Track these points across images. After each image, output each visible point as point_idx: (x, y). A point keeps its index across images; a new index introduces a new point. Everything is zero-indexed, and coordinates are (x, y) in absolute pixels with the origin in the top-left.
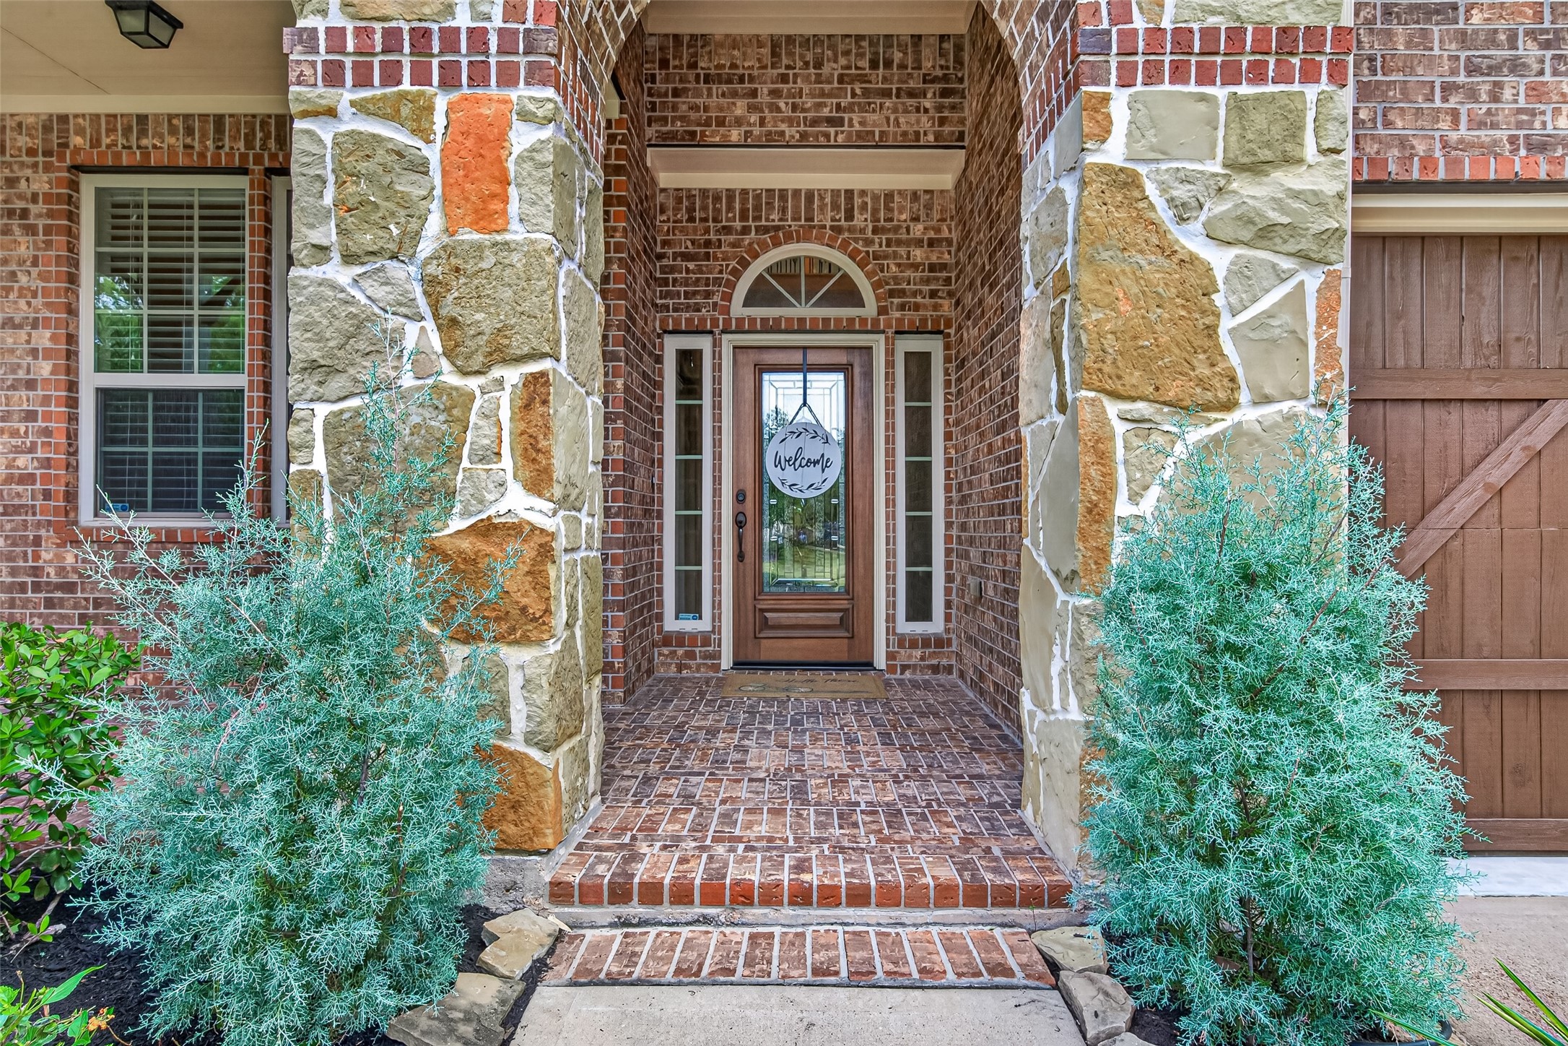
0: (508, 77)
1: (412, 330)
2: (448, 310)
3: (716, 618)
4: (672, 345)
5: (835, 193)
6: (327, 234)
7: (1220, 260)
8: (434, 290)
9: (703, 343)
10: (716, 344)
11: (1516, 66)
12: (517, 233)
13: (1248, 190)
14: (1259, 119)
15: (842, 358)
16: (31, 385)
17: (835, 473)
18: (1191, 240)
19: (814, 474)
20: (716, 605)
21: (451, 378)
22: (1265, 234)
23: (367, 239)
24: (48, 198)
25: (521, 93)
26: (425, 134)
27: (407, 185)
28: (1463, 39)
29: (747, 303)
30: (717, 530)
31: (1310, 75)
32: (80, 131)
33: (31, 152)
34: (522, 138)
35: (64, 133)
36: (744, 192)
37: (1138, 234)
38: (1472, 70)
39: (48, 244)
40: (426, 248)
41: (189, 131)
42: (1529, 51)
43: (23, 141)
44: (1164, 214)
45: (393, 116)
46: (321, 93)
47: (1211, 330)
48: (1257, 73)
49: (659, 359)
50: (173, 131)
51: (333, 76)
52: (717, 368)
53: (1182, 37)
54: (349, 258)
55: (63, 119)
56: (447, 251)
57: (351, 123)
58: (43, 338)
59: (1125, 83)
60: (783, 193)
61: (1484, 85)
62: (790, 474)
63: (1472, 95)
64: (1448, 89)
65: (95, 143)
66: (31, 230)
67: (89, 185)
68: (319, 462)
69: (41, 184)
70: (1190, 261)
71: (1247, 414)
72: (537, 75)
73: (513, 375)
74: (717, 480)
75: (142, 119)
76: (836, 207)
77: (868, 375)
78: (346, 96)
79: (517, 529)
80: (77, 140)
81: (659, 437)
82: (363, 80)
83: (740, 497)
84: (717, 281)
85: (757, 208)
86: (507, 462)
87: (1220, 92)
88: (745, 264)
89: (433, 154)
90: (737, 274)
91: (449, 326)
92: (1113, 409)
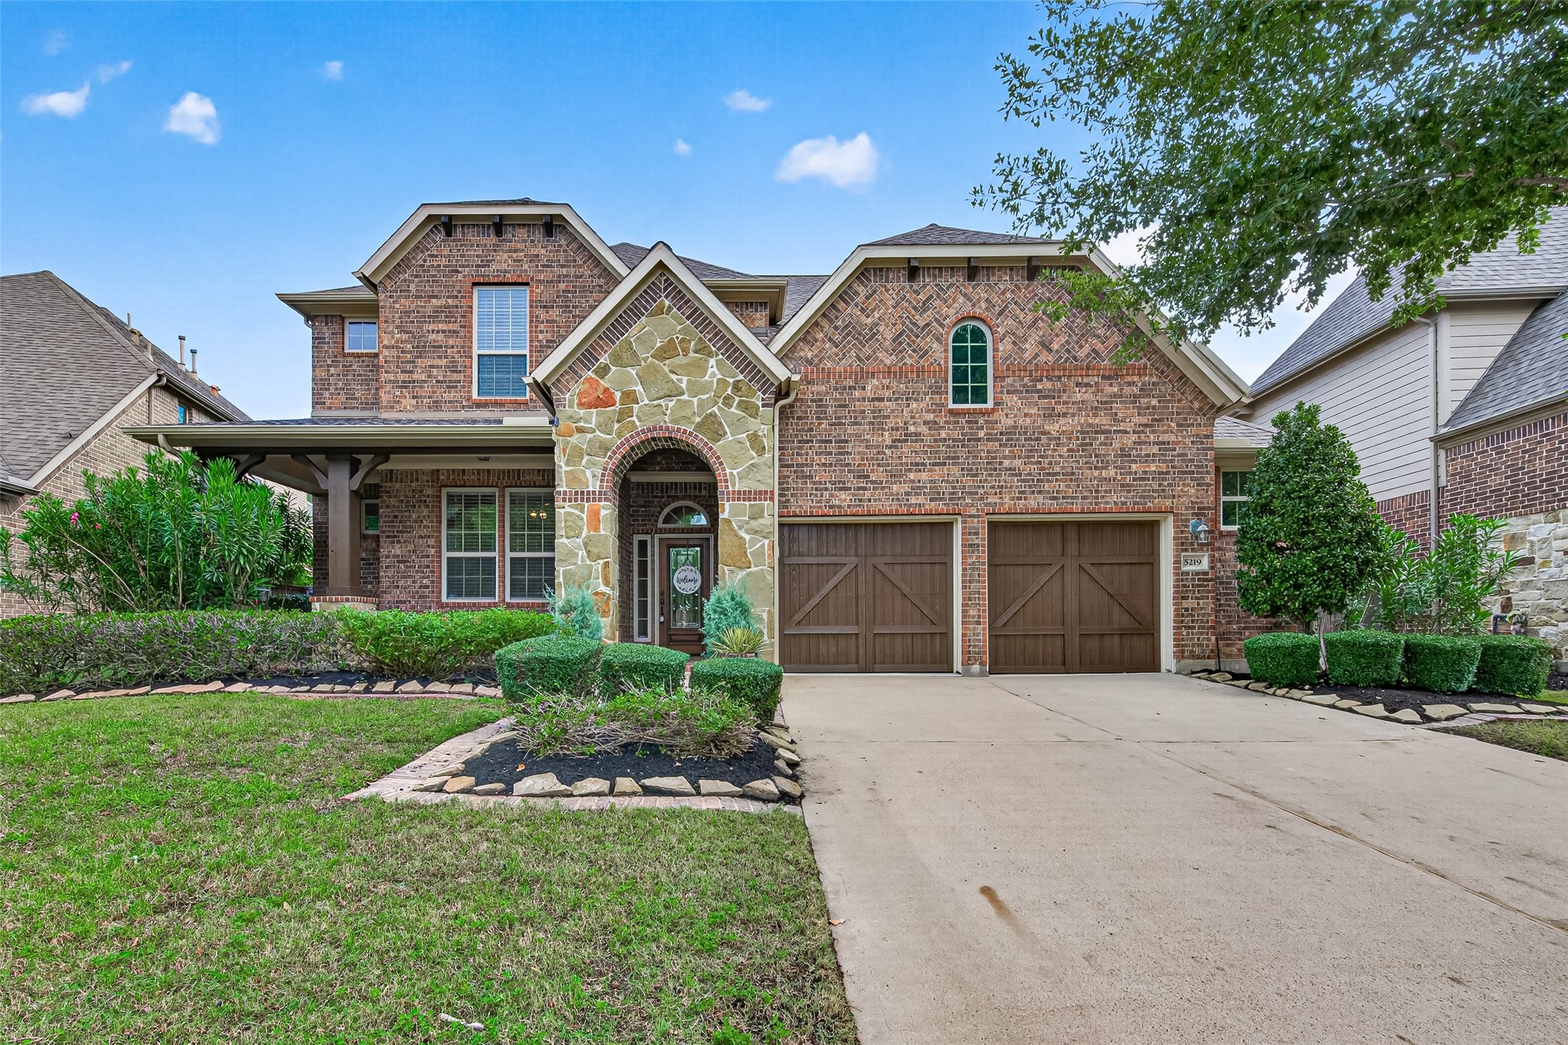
0: (600, 500)
1: (580, 553)
2: (589, 548)
3: (653, 637)
4: (637, 538)
5: (695, 483)
6: (563, 532)
7: (747, 537)
8: (586, 545)
9: (647, 538)
10: (653, 538)
11: (826, 489)
12: (602, 532)
13: (753, 523)
14: (755, 509)
15: (699, 543)
16: (428, 556)
17: (699, 584)
18: (742, 533)
19: (691, 585)
20: (653, 632)
21: (588, 562)
22: (756, 532)
23: (572, 534)
24: (433, 496)
25: (603, 503)
26: (583, 512)
27: (580, 523)
28: (814, 483)
29: (664, 522)
30: (653, 604)
31: (765, 500)
32: (443, 474)
33: (427, 481)
34: (603, 513)
35: (438, 475)
36: (662, 483)
37: (731, 532)
38: (816, 489)
39: (433, 511)
40: (583, 536)
41: (479, 474)
42: (829, 485)
43: (425, 478)
44: (736, 528)
45: (577, 508)
46: (561, 503)
47: (745, 552)
48: (755, 499)
49: (632, 544)
50: (473, 474)
51: (564, 500)
52: (653, 546)
53: (739, 492)
54: (567, 538)
55: (438, 471)
56: (588, 537)
57: (568, 509)
58: (432, 541)
59: (728, 501)
60: (676, 483)
61: (819, 493)
62: (683, 585)
63: (816, 496)
64: (811, 495)
65: (449, 478)
66: (427, 507)
67: (445, 491)
68: (561, 580)
69: (430, 492)
70: (741, 538)
71: (753, 569)
72: (606, 499)
73: (602, 562)
74: (653, 587)
75: (464, 470)
76: (695, 488)
77: (708, 548)
78: (567, 504)
79: (603, 594)
80: (442, 477)
81: (632, 571)
82: (570, 501)
83: (662, 594)
84: (653, 516)
85: (667, 489)
86: (600, 580)
87: (747, 503)
88: (662, 509)
89: (584, 516)
90: (660, 513)
91: (588, 552)
92: (726, 568)
